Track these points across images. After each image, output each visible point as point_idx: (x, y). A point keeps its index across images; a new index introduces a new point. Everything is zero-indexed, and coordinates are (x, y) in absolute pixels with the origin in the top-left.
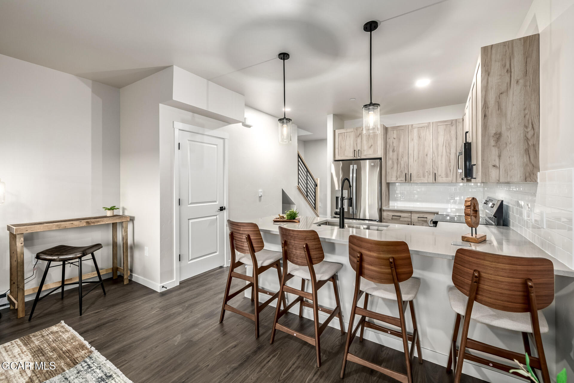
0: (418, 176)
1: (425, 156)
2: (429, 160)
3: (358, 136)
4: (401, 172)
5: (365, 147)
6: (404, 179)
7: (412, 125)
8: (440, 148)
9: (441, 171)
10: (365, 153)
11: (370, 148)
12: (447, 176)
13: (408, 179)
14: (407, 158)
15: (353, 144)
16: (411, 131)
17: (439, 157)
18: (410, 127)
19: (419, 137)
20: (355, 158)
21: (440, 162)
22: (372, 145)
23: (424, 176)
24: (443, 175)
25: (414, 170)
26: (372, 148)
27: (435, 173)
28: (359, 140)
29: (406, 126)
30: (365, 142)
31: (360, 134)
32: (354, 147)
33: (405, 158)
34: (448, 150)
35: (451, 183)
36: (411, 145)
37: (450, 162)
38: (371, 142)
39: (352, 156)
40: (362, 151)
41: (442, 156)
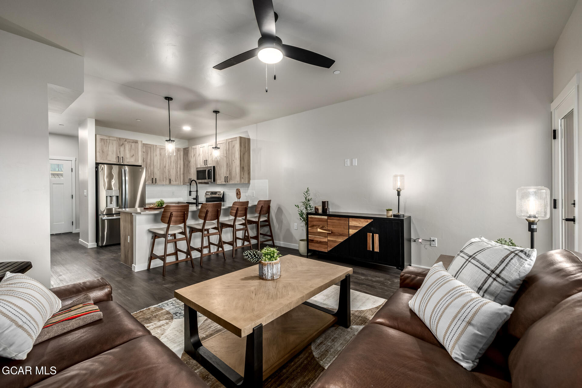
0: (160, 181)
1: (164, 168)
2: (167, 171)
3: (121, 146)
4: (149, 176)
5: (128, 155)
6: (151, 182)
7: (156, 146)
8: (172, 164)
9: (173, 178)
10: (128, 160)
11: (132, 157)
12: (176, 181)
13: (154, 182)
14: (153, 168)
15: (116, 151)
16: (155, 150)
17: (172, 169)
18: (155, 147)
19: (160, 154)
20: (118, 163)
21: (172, 172)
22: (134, 155)
23: (163, 181)
24: (174, 180)
25: (157, 175)
26: (134, 157)
27: (170, 179)
28: (122, 149)
29: (152, 145)
30: (127, 151)
31: (123, 144)
32: (117, 154)
33: (152, 167)
34: (176, 166)
35: (178, 185)
36: (156, 159)
37: (177, 173)
38: (133, 152)
39: (115, 161)
40: (125, 158)
41: (173, 169)
